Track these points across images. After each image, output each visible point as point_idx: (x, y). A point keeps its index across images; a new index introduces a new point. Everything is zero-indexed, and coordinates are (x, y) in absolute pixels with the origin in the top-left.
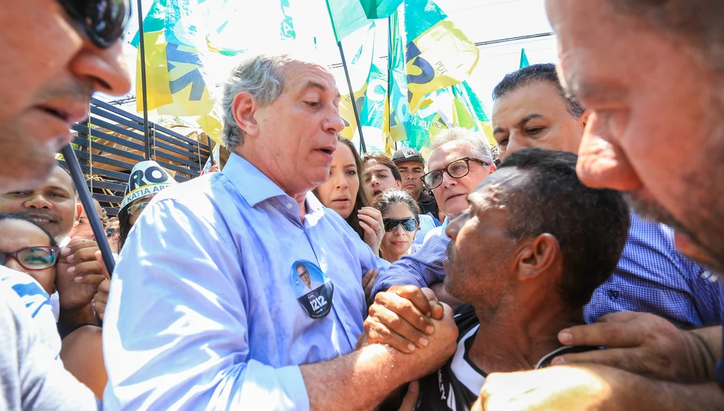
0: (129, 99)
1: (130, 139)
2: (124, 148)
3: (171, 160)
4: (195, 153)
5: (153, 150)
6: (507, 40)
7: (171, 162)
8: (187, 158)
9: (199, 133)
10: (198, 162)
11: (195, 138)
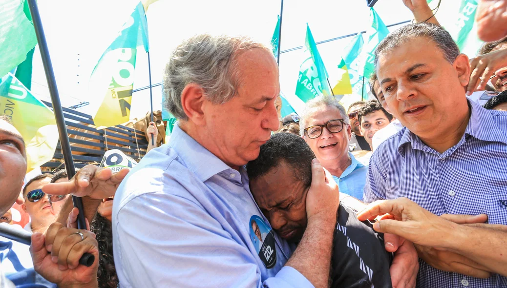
0: (81, 104)
1: (86, 131)
2: (83, 138)
3: (117, 143)
4: (133, 137)
5: (105, 138)
6: (335, 39)
7: (117, 145)
8: (127, 141)
9: (134, 123)
10: (135, 143)
11: (131, 127)
